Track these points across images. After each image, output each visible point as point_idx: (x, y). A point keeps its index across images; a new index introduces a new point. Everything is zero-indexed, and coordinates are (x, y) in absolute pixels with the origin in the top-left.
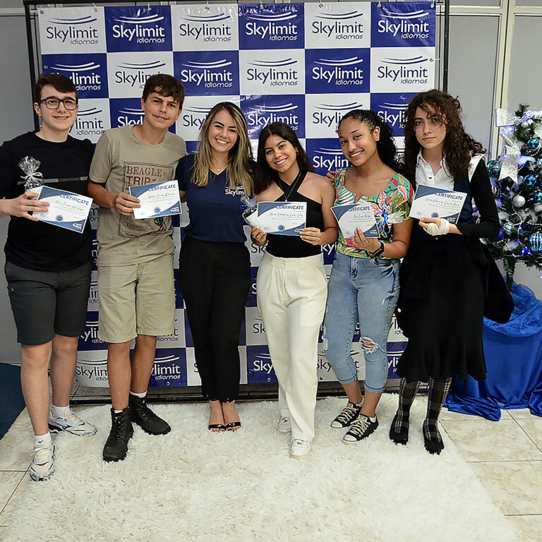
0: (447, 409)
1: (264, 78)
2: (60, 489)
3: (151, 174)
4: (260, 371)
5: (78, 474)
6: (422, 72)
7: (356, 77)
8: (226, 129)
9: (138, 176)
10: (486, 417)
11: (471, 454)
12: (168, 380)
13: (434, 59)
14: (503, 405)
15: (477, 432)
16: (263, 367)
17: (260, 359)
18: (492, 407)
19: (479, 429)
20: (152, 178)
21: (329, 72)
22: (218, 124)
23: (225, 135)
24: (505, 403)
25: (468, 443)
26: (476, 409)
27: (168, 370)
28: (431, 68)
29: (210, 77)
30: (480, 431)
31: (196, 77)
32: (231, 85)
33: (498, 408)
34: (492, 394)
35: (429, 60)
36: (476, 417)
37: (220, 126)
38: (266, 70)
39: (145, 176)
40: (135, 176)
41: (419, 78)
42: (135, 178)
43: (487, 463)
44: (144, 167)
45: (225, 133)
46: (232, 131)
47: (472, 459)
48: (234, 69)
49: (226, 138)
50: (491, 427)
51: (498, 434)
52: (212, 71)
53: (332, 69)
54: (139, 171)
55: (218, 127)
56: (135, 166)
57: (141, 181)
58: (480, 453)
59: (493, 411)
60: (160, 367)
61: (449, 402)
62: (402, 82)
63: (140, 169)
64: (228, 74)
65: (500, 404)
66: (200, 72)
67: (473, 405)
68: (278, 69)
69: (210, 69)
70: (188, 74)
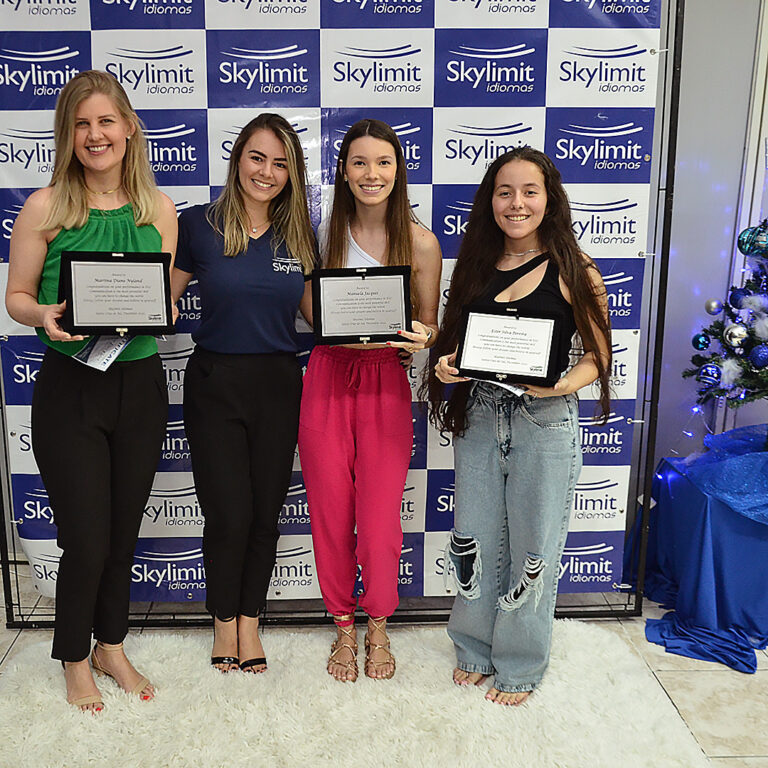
0: (664, 648)
1: (362, 79)
6: (637, 73)
7: (522, 79)
8: (269, 164)
10: (732, 665)
11: (717, 741)
12: (190, 590)
13: (658, 50)
14: (758, 642)
15: (721, 695)
18: (742, 648)
19: (724, 690)
21: (475, 70)
22: (257, 155)
23: (268, 172)
24: (760, 639)
25: (708, 718)
26: (714, 651)
27: (191, 573)
28: (652, 66)
29: (269, 75)
30: (725, 693)
31: (245, 75)
32: (305, 89)
33: (750, 649)
34: (738, 622)
35: (648, 51)
36: (715, 666)
37: (260, 157)
38: (367, 65)
41: (631, 83)
43: (747, 760)
45: (268, 169)
46: (279, 165)
47: (721, 751)
48: (312, 62)
49: (269, 178)
50: (742, 686)
51: (757, 700)
52: (274, 64)
53: (481, 64)
55: (257, 159)
58: (733, 740)
59: (745, 656)
60: (176, 568)
61: (665, 635)
62: (601, 89)
64: (301, 70)
65: (753, 641)
66: (253, 66)
67: (709, 643)
68: (388, 64)
69: (268, 61)
70: (230, 70)
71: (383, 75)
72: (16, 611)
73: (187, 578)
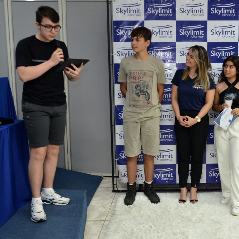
2: (124, 228)
3: (141, 74)
4: (212, 176)
5: (132, 221)
9: (135, 76)
12: (167, 180)
16: (214, 175)
17: (212, 171)
20: (142, 76)
27: (167, 175)
29: (193, 33)
31: (186, 33)
32: (203, 37)
39: (138, 76)
40: (134, 76)
42: (134, 77)
44: (138, 72)
52: (195, 30)
54: (135, 74)
56: (133, 72)
57: (136, 78)
60: (163, 174)
63: (136, 73)
64: (202, 31)
68: (226, 30)
69: (193, 29)
70: (182, 31)
71: (225, 33)
72: (115, 186)
73: (166, 177)
